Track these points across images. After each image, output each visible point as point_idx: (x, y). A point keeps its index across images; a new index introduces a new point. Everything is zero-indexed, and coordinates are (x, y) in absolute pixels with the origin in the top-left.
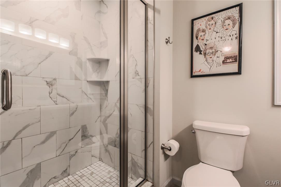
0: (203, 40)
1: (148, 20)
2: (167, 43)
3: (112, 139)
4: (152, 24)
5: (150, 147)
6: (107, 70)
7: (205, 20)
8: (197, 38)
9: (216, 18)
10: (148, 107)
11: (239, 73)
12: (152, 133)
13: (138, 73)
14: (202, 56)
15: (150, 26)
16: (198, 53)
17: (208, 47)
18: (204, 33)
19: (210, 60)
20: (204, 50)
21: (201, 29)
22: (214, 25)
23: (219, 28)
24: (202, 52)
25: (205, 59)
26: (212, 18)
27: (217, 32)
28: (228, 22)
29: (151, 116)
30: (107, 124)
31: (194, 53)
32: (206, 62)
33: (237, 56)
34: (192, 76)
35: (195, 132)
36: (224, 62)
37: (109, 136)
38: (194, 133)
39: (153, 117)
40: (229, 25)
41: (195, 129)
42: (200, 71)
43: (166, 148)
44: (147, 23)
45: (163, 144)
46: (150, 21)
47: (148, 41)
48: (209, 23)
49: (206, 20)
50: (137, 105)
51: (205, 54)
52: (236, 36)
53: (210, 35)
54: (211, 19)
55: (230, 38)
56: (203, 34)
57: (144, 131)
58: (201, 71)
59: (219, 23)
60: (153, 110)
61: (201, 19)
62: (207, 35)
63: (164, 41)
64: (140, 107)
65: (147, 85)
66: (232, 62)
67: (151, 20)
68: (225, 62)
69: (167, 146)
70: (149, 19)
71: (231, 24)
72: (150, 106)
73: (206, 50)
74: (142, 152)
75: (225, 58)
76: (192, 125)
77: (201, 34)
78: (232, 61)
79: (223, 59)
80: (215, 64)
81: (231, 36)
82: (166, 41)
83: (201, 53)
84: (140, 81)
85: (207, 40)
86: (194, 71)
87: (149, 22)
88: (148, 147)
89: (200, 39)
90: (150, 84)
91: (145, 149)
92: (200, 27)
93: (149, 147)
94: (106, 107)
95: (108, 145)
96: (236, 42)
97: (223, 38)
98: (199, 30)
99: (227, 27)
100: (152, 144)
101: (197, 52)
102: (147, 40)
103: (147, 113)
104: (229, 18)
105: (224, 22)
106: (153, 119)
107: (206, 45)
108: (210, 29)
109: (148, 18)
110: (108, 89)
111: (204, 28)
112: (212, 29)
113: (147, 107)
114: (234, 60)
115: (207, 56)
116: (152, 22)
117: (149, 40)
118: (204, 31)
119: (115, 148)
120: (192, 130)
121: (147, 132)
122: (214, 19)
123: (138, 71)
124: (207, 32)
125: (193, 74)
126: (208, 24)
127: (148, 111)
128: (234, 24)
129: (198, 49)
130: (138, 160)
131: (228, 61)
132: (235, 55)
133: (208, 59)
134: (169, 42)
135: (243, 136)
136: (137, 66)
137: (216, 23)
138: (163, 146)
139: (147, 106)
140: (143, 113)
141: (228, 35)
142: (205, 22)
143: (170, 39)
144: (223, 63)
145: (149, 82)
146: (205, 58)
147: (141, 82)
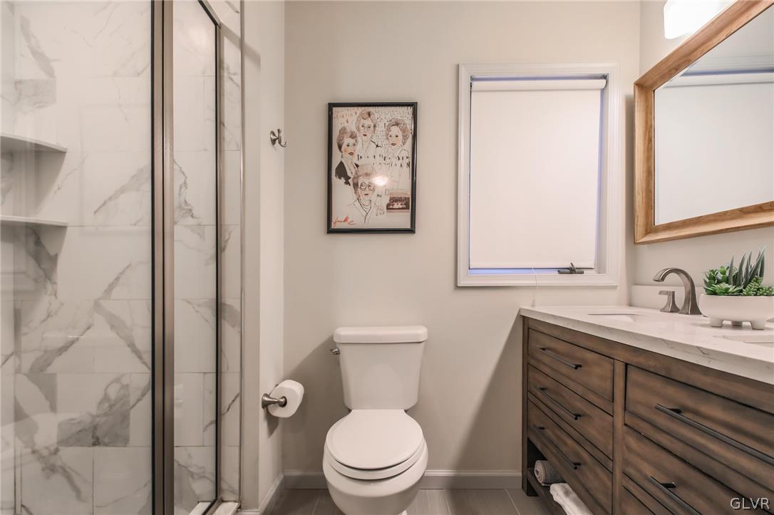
0: (351, 154)
1: (225, 69)
2: (273, 142)
3: (79, 423)
4: (237, 85)
5: (230, 410)
6: (55, 188)
7: (356, 113)
8: (340, 147)
9: (376, 116)
10: (225, 304)
11: (411, 231)
12: (239, 370)
13: (190, 210)
14: (350, 189)
15: (230, 88)
16: (343, 180)
17: (361, 171)
18: (353, 141)
19: (365, 200)
20: (354, 178)
21: (348, 130)
22: (372, 128)
23: (380, 137)
24: (350, 181)
25: (355, 197)
26: (369, 114)
27: (377, 146)
28: (395, 130)
29: (233, 326)
30: (54, 375)
31: (335, 179)
32: (357, 203)
33: (409, 198)
34: (330, 231)
35: (339, 351)
36: (389, 207)
37: (62, 416)
38: (338, 353)
39: (239, 330)
40: (397, 136)
41: (338, 346)
42: (345, 220)
43: (274, 403)
44: (220, 76)
45: (266, 395)
46: (229, 73)
47: (224, 125)
48: (362, 121)
49: (358, 115)
50: (189, 303)
51: (356, 185)
52: (407, 161)
53: (365, 147)
54: (367, 116)
55: (399, 163)
56: (351, 141)
57: (215, 371)
58: (349, 221)
59: (381, 128)
60: (239, 310)
61: (349, 108)
62: (359, 146)
63: (268, 137)
64: (199, 305)
65: (223, 246)
66: (402, 209)
67: (232, 70)
68: (391, 207)
69: (276, 396)
70: (228, 69)
71: (400, 137)
72: (231, 299)
73: (358, 177)
74: (205, 430)
75: (390, 200)
76: (332, 338)
77: (347, 140)
78: (401, 207)
79: (388, 202)
80: (374, 210)
81: (401, 158)
82: (271, 138)
83: (347, 183)
84: (199, 234)
85: (360, 157)
86: (334, 219)
87: (225, 74)
88: (226, 410)
89: (345, 151)
90: (229, 241)
91: (215, 419)
92: (346, 125)
93: (228, 410)
94: (49, 316)
95: (60, 448)
96: (407, 172)
97: (388, 161)
98: (343, 131)
99: (394, 140)
100: (238, 399)
101: (340, 178)
102: (222, 124)
103: (223, 321)
104: (397, 124)
105: (389, 130)
106: (239, 334)
107: (357, 166)
108: (365, 135)
109: (223, 63)
110: (56, 256)
111: (354, 129)
112: (369, 136)
113: (221, 304)
114: (404, 206)
115: (359, 189)
116: (238, 79)
117: (226, 125)
118: (353, 136)
119: (97, 448)
120: (332, 350)
121: (221, 373)
122: (371, 116)
123: (189, 202)
124: (359, 139)
125: (333, 227)
126: (361, 125)
127: (226, 315)
128: (405, 138)
129: (342, 171)
130: (190, 456)
131: (396, 206)
132: (407, 196)
133: (361, 198)
134: (280, 142)
135: (420, 342)
136: (186, 187)
137: (375, 126)
138: (266, 399)
139: (223, 300)
140: (207, 321)
141: (396, 156)
142: (355, 118)
143: (282, 134)
144: (387, 209)
145: (227, 238)
146: (356, 193)
147: (202, 236)
